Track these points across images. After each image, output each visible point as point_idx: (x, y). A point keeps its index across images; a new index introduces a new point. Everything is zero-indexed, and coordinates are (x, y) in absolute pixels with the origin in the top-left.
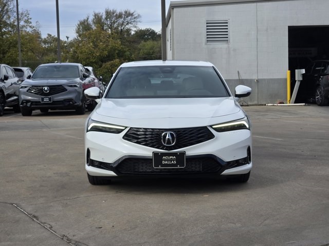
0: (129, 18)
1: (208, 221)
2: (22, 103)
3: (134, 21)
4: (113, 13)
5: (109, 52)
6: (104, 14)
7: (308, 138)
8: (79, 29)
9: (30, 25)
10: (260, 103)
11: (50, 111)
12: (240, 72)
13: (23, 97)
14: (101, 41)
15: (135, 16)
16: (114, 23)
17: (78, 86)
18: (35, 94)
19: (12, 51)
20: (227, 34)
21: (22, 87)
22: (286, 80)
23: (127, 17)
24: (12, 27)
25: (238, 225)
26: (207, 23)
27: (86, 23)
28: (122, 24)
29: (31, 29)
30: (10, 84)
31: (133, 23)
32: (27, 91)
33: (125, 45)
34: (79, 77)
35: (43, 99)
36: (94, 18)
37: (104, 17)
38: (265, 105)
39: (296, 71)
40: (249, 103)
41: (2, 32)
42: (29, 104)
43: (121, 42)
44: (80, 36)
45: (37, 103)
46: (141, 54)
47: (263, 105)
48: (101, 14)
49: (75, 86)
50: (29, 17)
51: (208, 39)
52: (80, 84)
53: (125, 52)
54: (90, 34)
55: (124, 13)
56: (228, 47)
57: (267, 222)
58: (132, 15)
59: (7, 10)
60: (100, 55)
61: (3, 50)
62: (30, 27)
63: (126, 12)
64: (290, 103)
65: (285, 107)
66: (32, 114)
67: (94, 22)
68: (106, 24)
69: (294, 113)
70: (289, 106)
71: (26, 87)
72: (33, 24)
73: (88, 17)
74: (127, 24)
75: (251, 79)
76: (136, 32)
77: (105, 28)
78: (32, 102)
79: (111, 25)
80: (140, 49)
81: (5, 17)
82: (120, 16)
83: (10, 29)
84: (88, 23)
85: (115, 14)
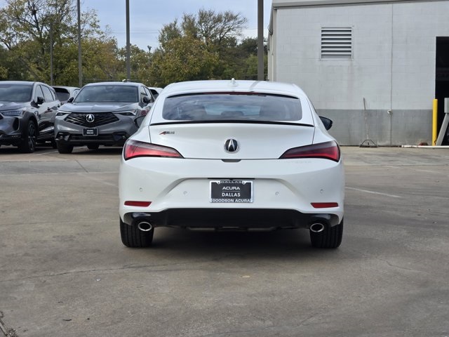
0: (232, 22)
1: (229, 315)
2: (58, 136)
3: (238, 27)
4: (210, 15)
5: (202, 68)
6: (198, 15)
7: (436, 196)
8: (163, 36)
9: (98, 29)
10: (393, 144)
11: (101, 147)
12: (367, 100)
13: (59, 127)
14: (192, 53)
15: (240, 20)
16: (211, 28)
17: (135, 114)
18: (76, 123)
19: (73, 64)
20: (350, 47)
21: (59, 114)
22: (431, 112)
23: (229, 21)
24: (74, 33)
25: (269, 323)
26: (322, 31)
27: (173, 28)
28: (222, 31)
29: (99, 36)
30: (46, 110)
31: (237, 30)
32: (65, 119)
33: (224, 59)
34: (138, 101)
35: (85, 131)
36: (184, 21)
37: (197, 20)
38: (401, 147)
39: (446, 99)
40: (379, 144)
41: (60, 39)
42: (67, 138)
43: (220, 55)
44: (164, 46)
45: (77, 136)
46: (249, 72)
47: (397, 146)
48: (194, 16)
49: (131, 114)
50: (97, 20)
51: (324, 53)
52: (137, 111)
53: (225, 69)
54: (178, 43)
55: (224, 15)
56: (351, 65)
57: (311, 320)
58: (235, 18)
59: (68, 9)
60: (189, 72)
61: (61, 63)
62: (98, 32)
63: (227, 14)
64: (435, 145)
65: (428, 150)
66: (73, 151)
67: (184, 28)
68: (199, 30)
69: (437, 159)
70: (434, 148)
71: (64, 114)
72: (102, 29)
73: (176, 20)
74: (229, 30)
75: (382, 110)
76: (244, 42)
77: (198, 35)
78: (71, 135)
79: (206, 32)
80: (248, 66)
81: (65, 18)
82: (219, 20)
83: (71, 34)
84: (175, 29)
85: (212, 17)
